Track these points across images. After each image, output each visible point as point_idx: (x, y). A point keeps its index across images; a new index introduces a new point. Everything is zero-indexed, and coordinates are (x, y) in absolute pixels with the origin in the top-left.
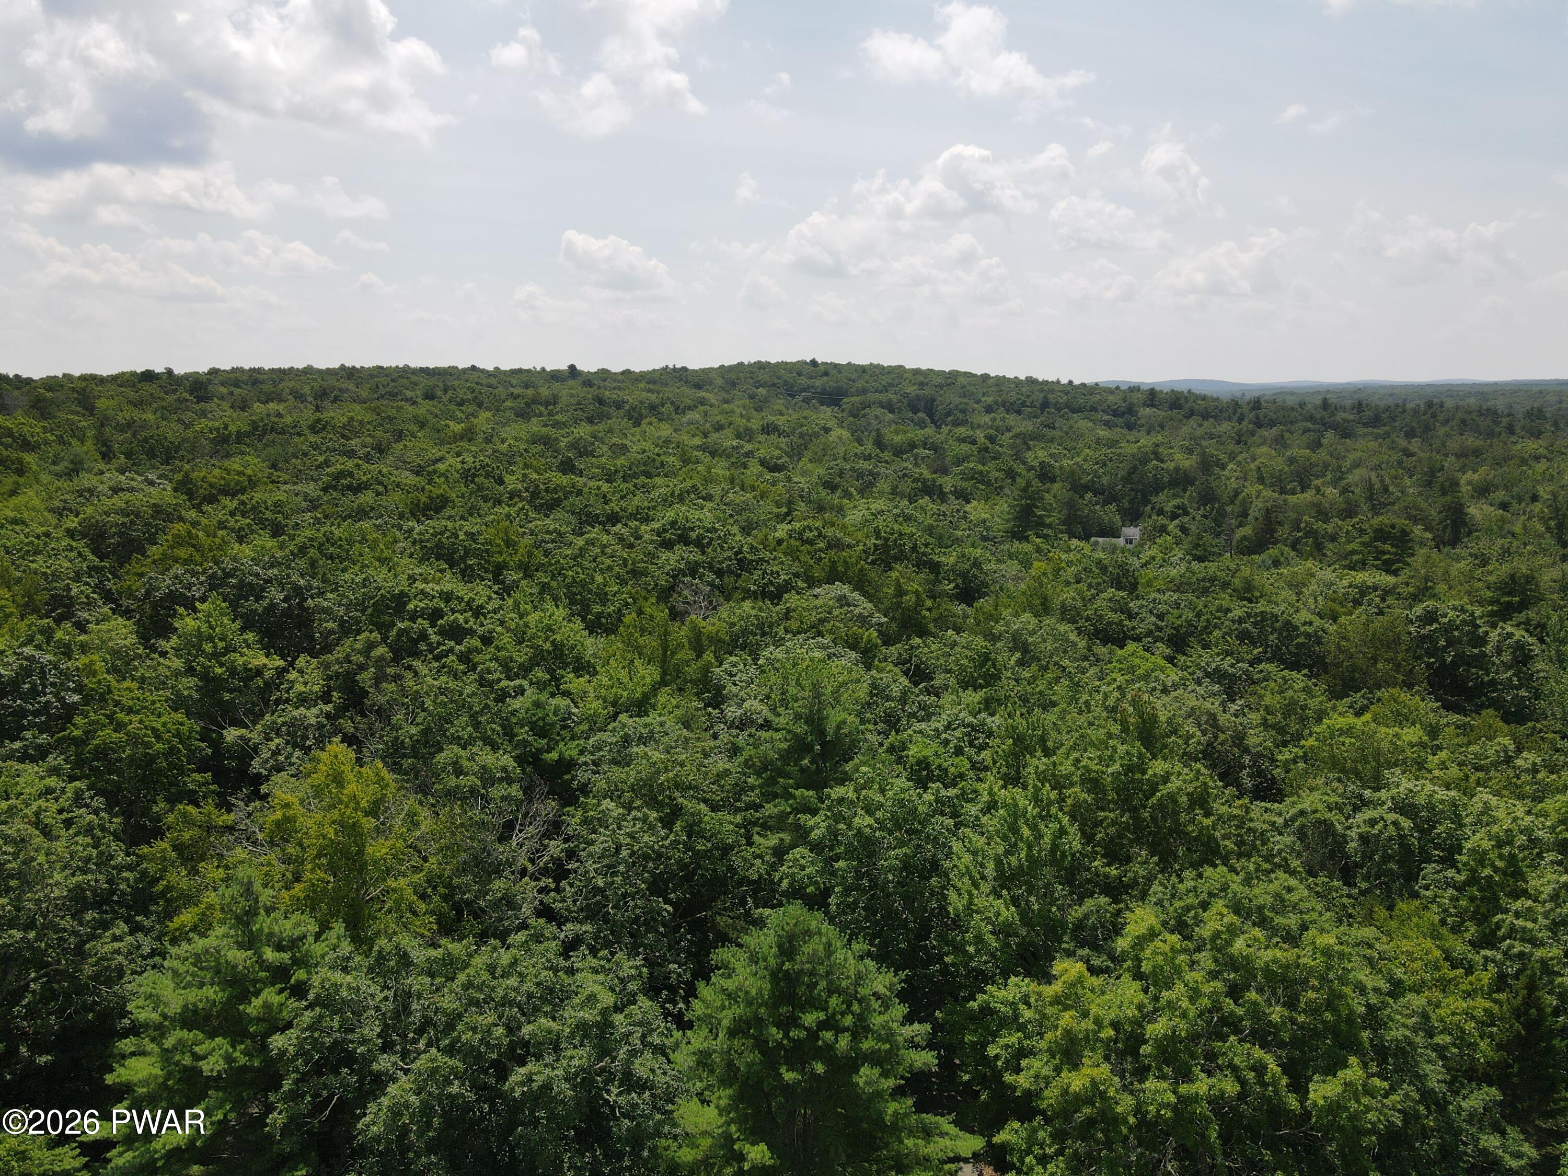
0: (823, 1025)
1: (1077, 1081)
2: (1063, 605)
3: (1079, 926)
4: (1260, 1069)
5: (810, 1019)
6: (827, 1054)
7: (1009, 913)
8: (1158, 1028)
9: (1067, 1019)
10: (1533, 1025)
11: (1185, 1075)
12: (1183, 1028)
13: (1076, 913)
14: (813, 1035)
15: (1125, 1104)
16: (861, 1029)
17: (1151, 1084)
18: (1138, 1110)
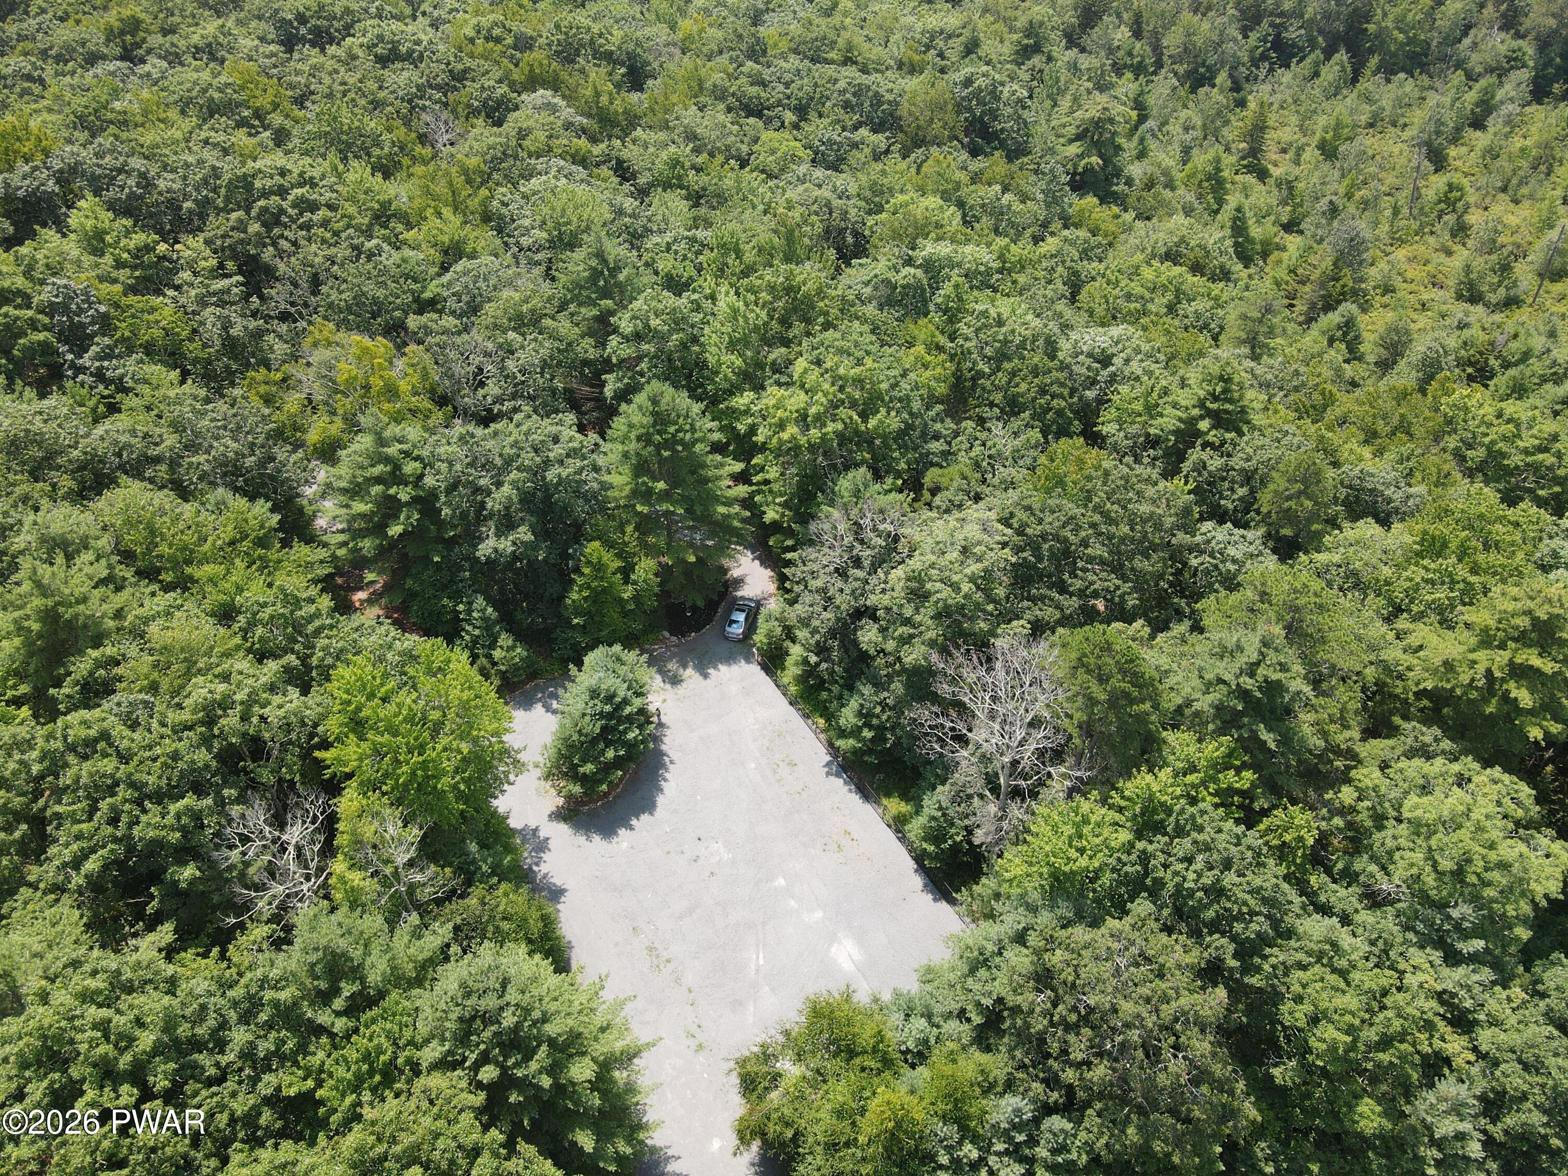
0: (677, 431)
1: (785, 436)
2: (715, 86)
3: (774, 363)
4: (851, 418)
5: (672, 429)
6: (682, 442)
7: (739, 362)
8: (813, 411)
9: (780, 413)
10: (958, 379)
11: (824, 425)
12: (822, 409)
13: (772, 357)
14: (674, 436)
15: (803, 440)
16: (693, 430)
17: (812, 431)
18: (808, 442)
